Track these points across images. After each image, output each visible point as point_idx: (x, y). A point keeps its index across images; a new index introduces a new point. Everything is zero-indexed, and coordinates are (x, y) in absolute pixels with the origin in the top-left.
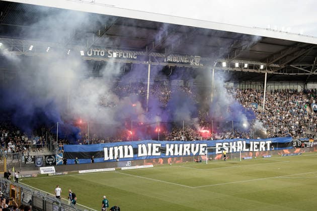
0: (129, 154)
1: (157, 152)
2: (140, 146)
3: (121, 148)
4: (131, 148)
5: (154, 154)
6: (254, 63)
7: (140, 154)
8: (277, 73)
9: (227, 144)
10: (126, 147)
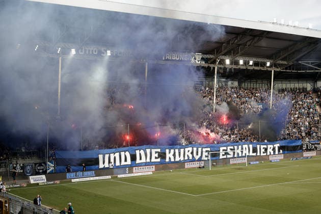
0: (126, 160)
1: (156, 158)
2: (138, 152)
3: (117, 155)
4: (128, 154)
5: (153, 160)
6: (260, 60)
7: (138, 161)
8: (285, 71)
9: (232, 147)
10: (123, 154)
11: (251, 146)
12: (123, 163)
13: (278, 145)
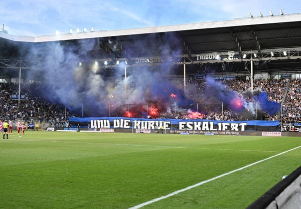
0: (107, 125)
1: (127, 125)
2: (115, 121)
3: (102, 121)
4: (108, 121)
5: (125, 127)
7: (115, 126)
9: (192, 123)
10: (105, 121)
11: (212, 124)
12: (105, 127)
13: (246, 124)
